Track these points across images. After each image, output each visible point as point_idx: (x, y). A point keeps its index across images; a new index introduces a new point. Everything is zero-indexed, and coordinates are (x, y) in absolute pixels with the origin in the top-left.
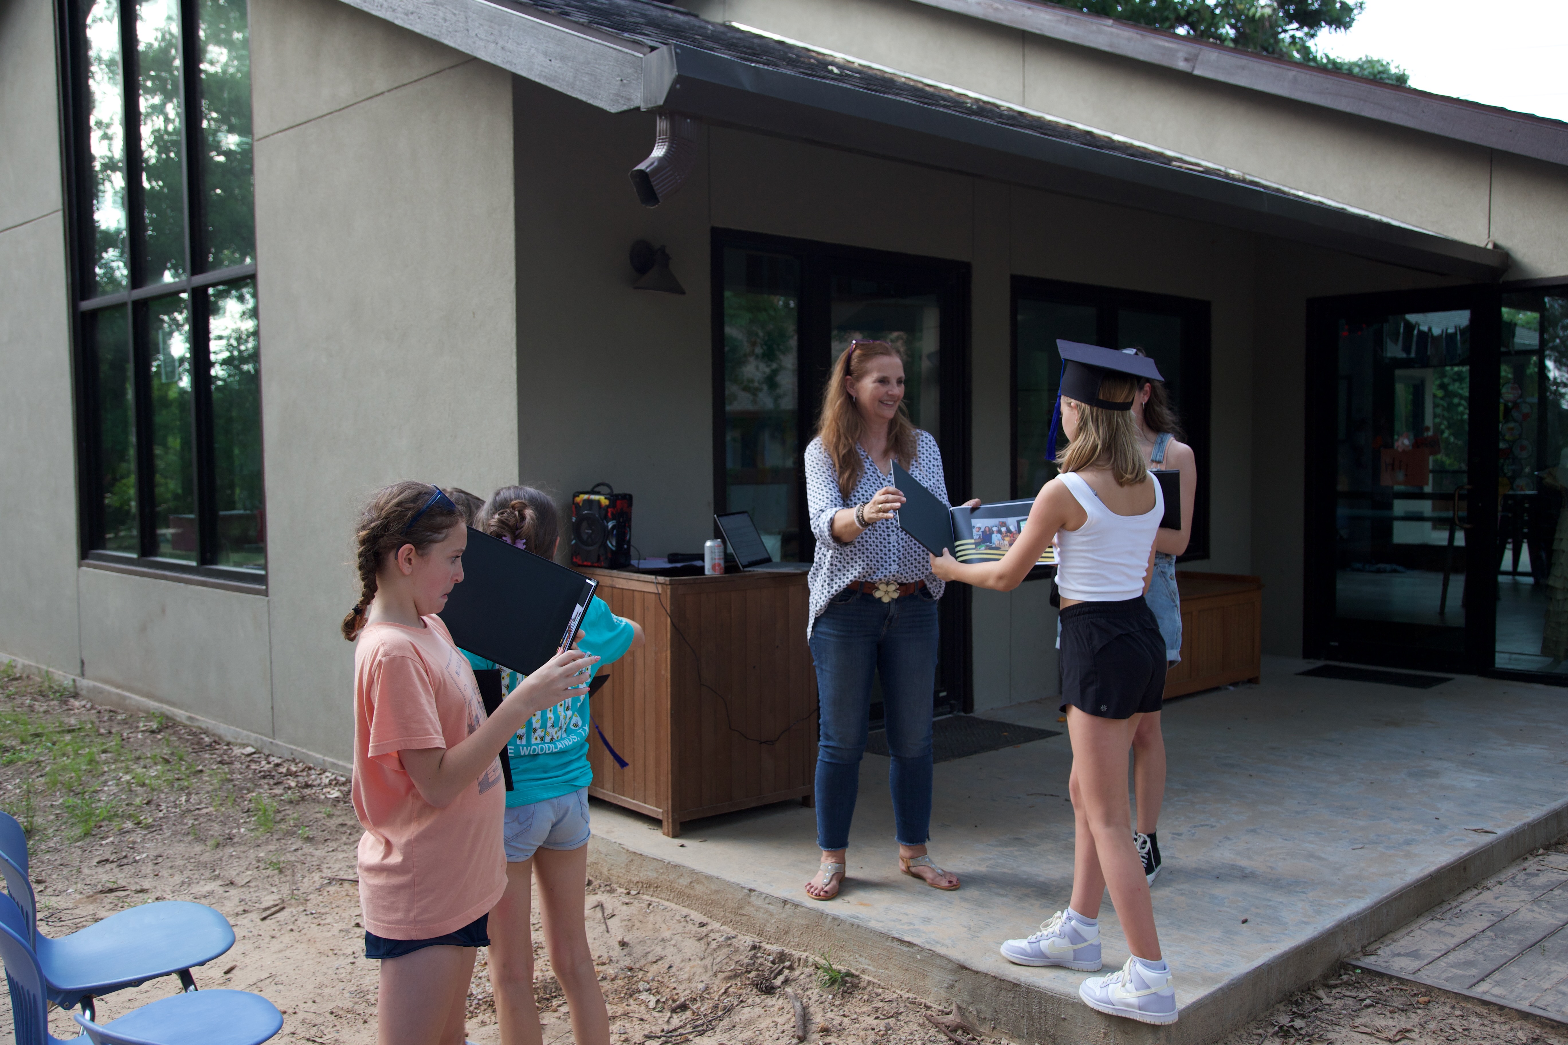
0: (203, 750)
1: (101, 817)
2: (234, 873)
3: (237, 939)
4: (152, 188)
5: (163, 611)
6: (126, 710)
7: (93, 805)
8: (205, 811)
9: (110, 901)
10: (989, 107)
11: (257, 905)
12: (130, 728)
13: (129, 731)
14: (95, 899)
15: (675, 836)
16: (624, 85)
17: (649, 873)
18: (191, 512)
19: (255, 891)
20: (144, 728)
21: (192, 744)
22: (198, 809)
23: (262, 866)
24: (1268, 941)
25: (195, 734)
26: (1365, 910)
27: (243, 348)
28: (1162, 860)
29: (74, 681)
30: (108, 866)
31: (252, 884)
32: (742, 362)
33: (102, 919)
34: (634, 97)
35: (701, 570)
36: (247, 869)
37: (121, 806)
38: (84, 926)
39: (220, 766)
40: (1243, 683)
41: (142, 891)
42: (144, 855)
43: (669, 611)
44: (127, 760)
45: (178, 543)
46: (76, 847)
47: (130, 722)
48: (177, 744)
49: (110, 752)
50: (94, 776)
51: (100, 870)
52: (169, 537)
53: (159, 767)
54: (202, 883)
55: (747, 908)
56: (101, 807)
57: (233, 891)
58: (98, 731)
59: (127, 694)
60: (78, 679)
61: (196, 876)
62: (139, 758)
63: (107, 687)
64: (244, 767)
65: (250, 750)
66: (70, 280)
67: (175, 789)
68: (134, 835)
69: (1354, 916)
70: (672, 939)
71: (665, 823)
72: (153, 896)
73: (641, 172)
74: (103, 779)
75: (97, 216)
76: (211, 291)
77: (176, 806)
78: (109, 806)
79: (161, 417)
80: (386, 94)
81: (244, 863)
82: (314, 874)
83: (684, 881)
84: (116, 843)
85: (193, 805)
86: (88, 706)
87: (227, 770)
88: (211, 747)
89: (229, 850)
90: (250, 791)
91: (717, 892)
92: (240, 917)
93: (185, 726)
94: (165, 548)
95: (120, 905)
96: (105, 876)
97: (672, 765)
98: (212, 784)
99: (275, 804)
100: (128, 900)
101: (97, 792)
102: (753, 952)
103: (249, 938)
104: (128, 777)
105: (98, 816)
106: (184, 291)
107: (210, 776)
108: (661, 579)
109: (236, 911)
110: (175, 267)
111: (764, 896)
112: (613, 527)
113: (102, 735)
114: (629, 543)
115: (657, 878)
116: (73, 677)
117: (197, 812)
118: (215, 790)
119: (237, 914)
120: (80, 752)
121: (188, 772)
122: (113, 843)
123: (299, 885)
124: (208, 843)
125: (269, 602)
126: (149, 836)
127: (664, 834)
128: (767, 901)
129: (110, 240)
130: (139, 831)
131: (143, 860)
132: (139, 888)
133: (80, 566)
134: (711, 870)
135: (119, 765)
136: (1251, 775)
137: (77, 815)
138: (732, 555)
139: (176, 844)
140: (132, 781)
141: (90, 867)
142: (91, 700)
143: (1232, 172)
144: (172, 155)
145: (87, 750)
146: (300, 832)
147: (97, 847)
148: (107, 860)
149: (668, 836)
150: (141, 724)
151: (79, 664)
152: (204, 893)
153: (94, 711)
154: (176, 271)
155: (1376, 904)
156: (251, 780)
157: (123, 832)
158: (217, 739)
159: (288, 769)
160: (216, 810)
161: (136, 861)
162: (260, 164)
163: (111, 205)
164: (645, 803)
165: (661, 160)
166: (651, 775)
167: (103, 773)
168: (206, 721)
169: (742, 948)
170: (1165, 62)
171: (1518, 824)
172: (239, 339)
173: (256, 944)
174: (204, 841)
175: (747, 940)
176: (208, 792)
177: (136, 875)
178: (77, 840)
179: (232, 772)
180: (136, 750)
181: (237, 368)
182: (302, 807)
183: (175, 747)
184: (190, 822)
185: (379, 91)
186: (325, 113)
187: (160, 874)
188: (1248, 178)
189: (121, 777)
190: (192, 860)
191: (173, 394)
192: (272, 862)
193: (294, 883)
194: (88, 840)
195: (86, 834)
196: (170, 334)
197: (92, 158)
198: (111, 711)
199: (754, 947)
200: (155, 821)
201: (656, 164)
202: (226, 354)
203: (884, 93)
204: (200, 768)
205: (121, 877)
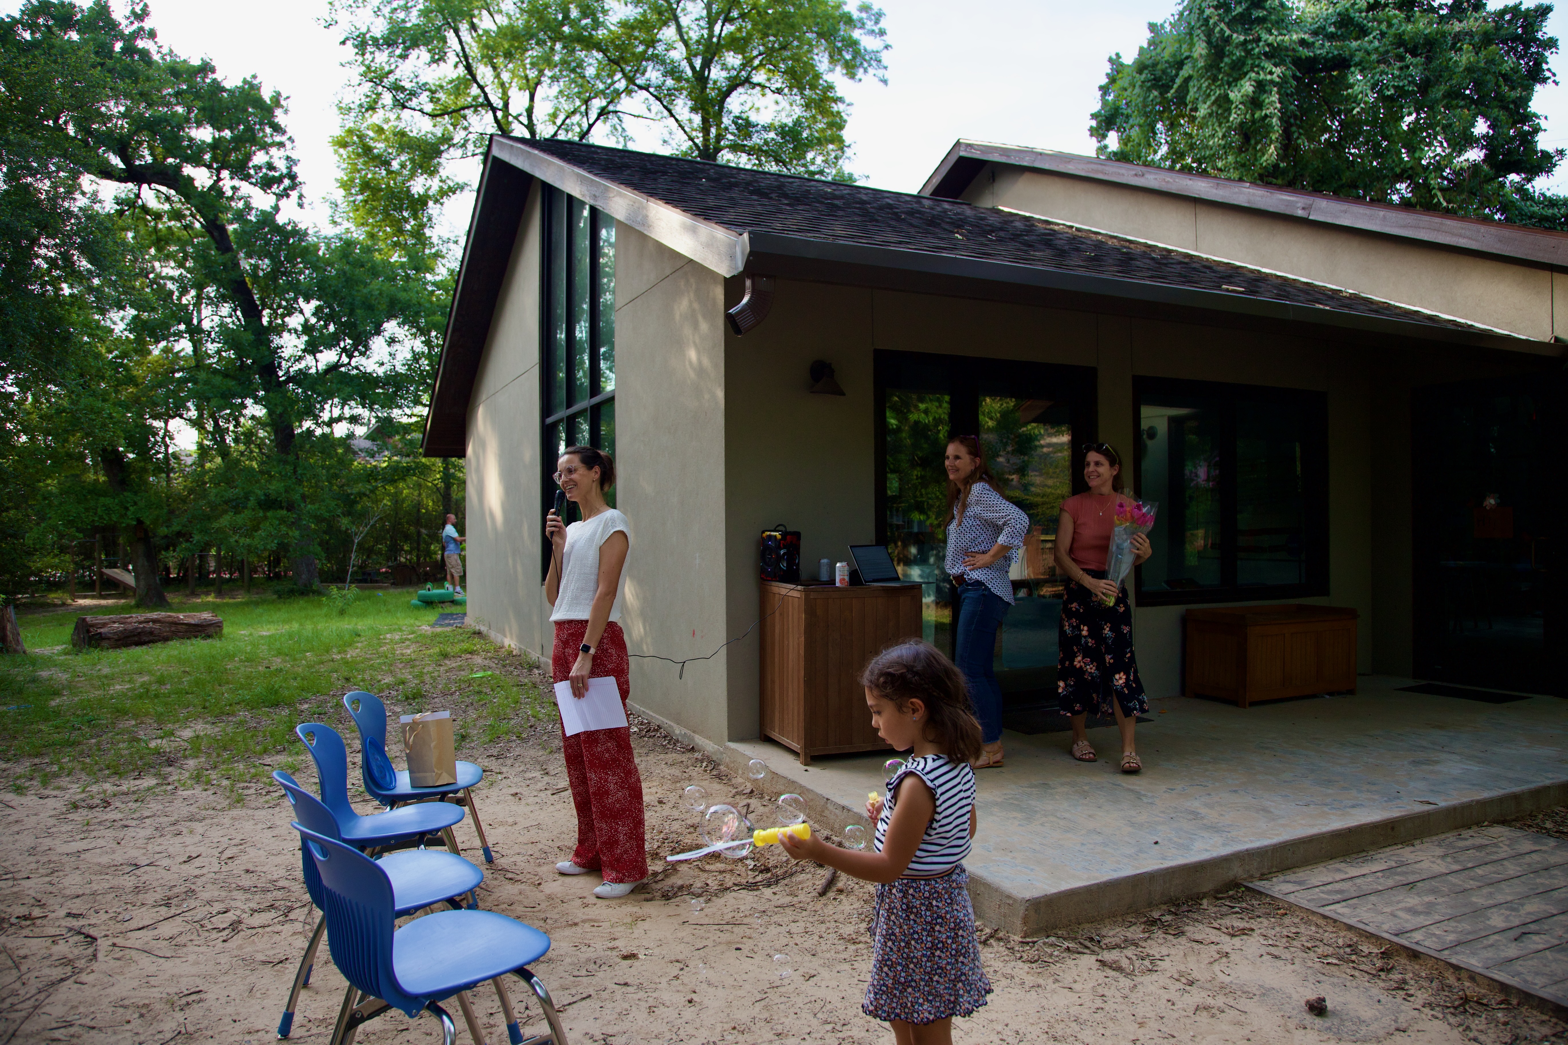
15: (804, 764)
24: (1164, 859)
26: (1266, 846)
35: (834, 583)
37: (517, 727)
40: (1340, 694)
43: (803, 609)
44: (537, 703)
55: (826, 811)
60: (540, 657)
61: (531, 768)
66: (541, 406)
69: (1253, 849)
71: (801, 755)
73: (729, 314)
97: (805, 715)
104: (530, 712)
108: (799, 588)
112: (785, 554)
127: (801, 763)
128: (835, 807)
151: (541, 647)
155: (1280, 843)
164: (793, 742)
165: (745, 306)
170: (1288, 212)
171: (1465, 800)
187: (514, 765)
201: (740, 308)
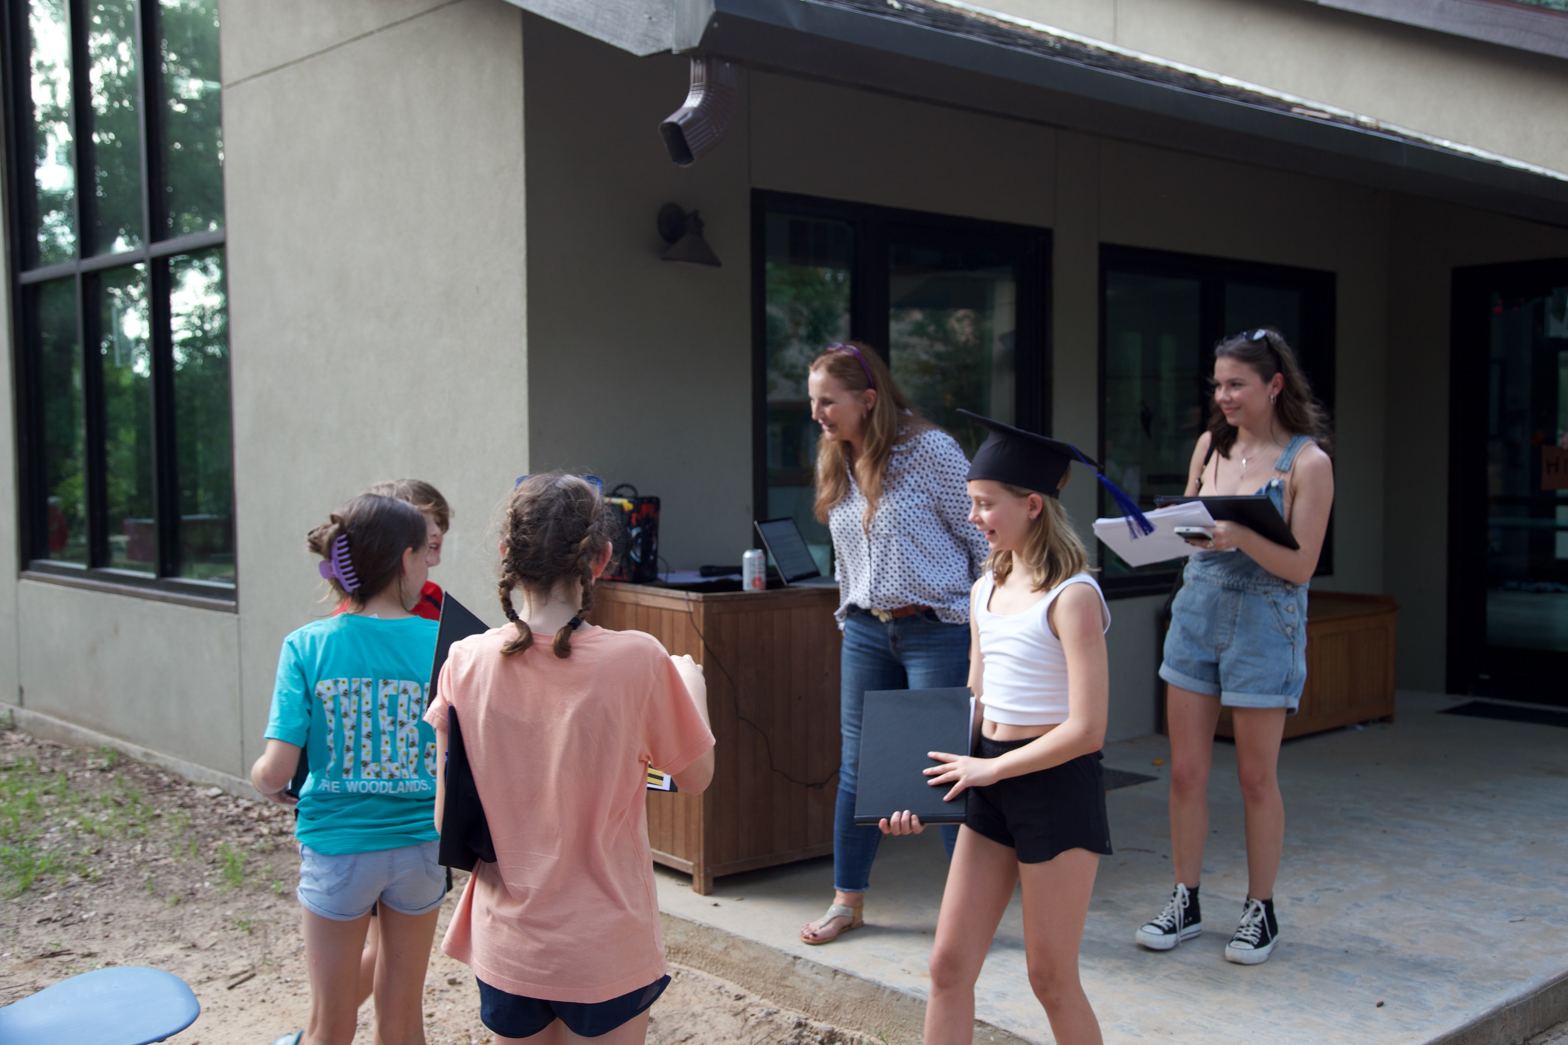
0: (161, 791)
1: (42, 870)
2: (197, 934)
3: (202, 1011)
4: (102, 142)
5: (116, 631)
6: (71, 745)
7: (34, 856)
8: (163, 862)
9: (52, 966)
10: (1074, 46)
11: (223, 971)
12: (77, 765)
13: (75, 769)
14: (35, 965)
15: (707, 893)
16: (653, 24)
17: (678, 937)
18: (148, 517)
19: (221, 956)
20: (92, 766)
21: (148, 784)
22: (156, 860)
23: (229, 925)
24: (1409, 1029)
25: (151, 773)
26: (1527, 995)
27: (207, 327)
28: (1280, 929)
29: (11, 711)
30: (51, 926)
31: (218, 947)
32: (783, 345)
33: (43, 988)
34: (664, 37)
35: (739, 585)
36: (212, 929)
37: (65, 857)
38: (21, 997)
39: (181, 809)
40: (1375, 722)
41: (90, 955)
42: (93, 914)
43: (701, 631)
44: (73, 802)
45: (134, 553)
46: (13, 904)
47: (76, 759)
48: (131, 784)
49: (54, 794)
50: (34, 822)
51: (41, 930)
52: (124, 545)
53: (110, 811)
54: (160, 945)
55: (791, 978)
56: (43, 858)
57: (195, 956)
58: (39, 769)
59: (73, 726)
60: (16, 709)
61: (152, 938)
62: (86, 801)
63: (50, 719)
64: (209, 810)
65: (215, 791)
66: (9, 248)
67: (129, 836)
68: (81, 889)
69: (1514, 1001)
70: (703, 1014)
71: (696, 879)
72: (103, 961)
73: (673, 125)
74: (44, 824)
75: (39, 174)
76: (172, 261)
77: (129, 856)
78: (52, 856)
79: (114, 406)
80: (377, 34)
81: (208, 922)
82: (289, 936)
83: (718, 946)
84: (60, 899)
85: (150, 855)
86: (28, 740)
87: (189, 814)
88: (170, 788)
89: (192, 907)
90: (215, 839)
91: (756, 959)
92: (203, 986)
93: (140, 764)
94: (118, 557)
95: (65, 971)
96: (46, 938)
97: (705, 811)
98: (171, 831)
99: (245, 854)
100: (74, 965)
101: (37, 839)
102: (798, 1030)
103: (214, 1010)
104: (73, 823)
105: (39, 868)
106: (141, 261)
107: (169, 821)
108: (693, 595)
109: (199, 978)
110: (129, 234)
111: (811, 964)
112: (638, 535)
113: (43, 773)
114: (655, 553)
115: (687, 942)
116: (9, 706)
117: (154, 863)
118: (175, 838)
119: (200, 982)
120: (18, 793)
121: (143, 817)
122: (56, 899)
123: (272, 948)
124: (168, 899)
125: (239, 620)
126: (98, 891)
127: (695, 891)
128: (815, 970)
129: (54, 202)
130: (86, 885)
131: (91, 919)
132: (86, 951)
133: (19, 577)
134: (750, 934)
135: (64, 808)
136: (1384, 831)
137: (14, 866)
138: (774, 568)
139: (130, 901)
140: (80, 827)
141: (29, 928)
142: (30, 734)
143: (1363, 119)
144: (126, 103)
145: (26, 791)
146: (274, 886)
147: (37, 904)
148: (49, 919)
149: (699, 892)
150: (89, 762)
151: (16, 691)
152: (162, 958)
153: (34, 747)
154: (131, 238)
155: (1541, 988)
156: (217, 827)
157: (68, 887)
158: (177, 778)
159: (260, 814)
160: (177, 861)
161: (83, 921)
162: (230, 114)
163: (55, 161)
164: (673, 854)
165: (696, 111)
166: (680, 822)
167: (45, 818)
168: (164, 758)
169: (785, 1025)
172: (202, 318)
173: (222, 1017)
174: (162, 897)
175: (790, 1016)
176: (167, 840)
177: (82, 936)
178: (15, 896)
179: (194, 817)
180: (84, 791)
181: (201, 350)
182: (276, 858)
183: (129, 788)
184: (146, 875)
185: (368, 30)
186: (305, 54)
187: (111, 935)
188: (1383, 126)
189: (66, 823)
190: (148, 919)
191: (126, 380)
192: (240, 922)
193: (267, 946)
194: (28, 895)
195: (25, 889)
196: (124, 310)
197: (32, 106)
198: (54, 746)
199: (799, 1025)
200: (105, 873)
201: (690, 115)
202: (188, 334)
203: (954, 31)
204: (158, 812)
205: (65, 939)
